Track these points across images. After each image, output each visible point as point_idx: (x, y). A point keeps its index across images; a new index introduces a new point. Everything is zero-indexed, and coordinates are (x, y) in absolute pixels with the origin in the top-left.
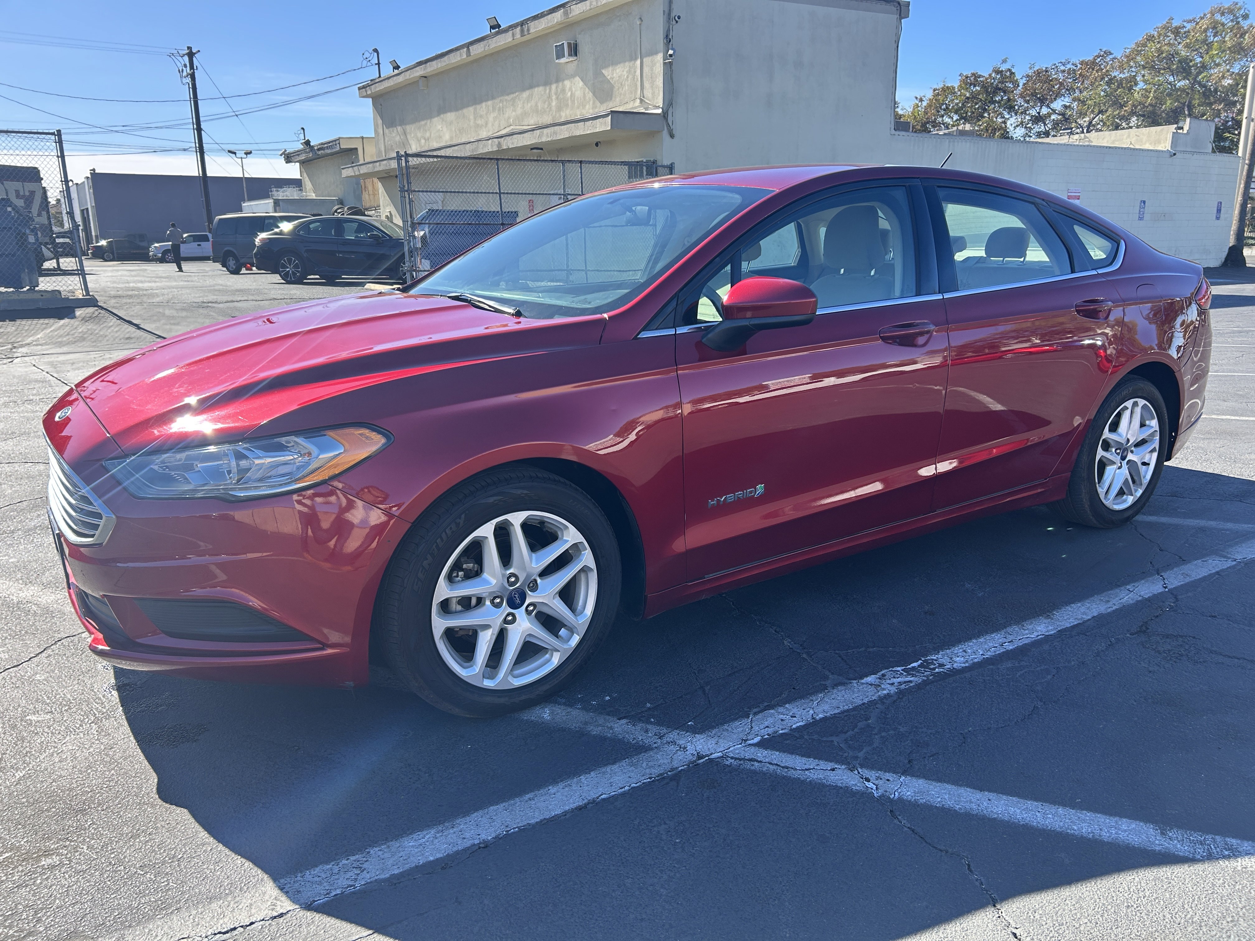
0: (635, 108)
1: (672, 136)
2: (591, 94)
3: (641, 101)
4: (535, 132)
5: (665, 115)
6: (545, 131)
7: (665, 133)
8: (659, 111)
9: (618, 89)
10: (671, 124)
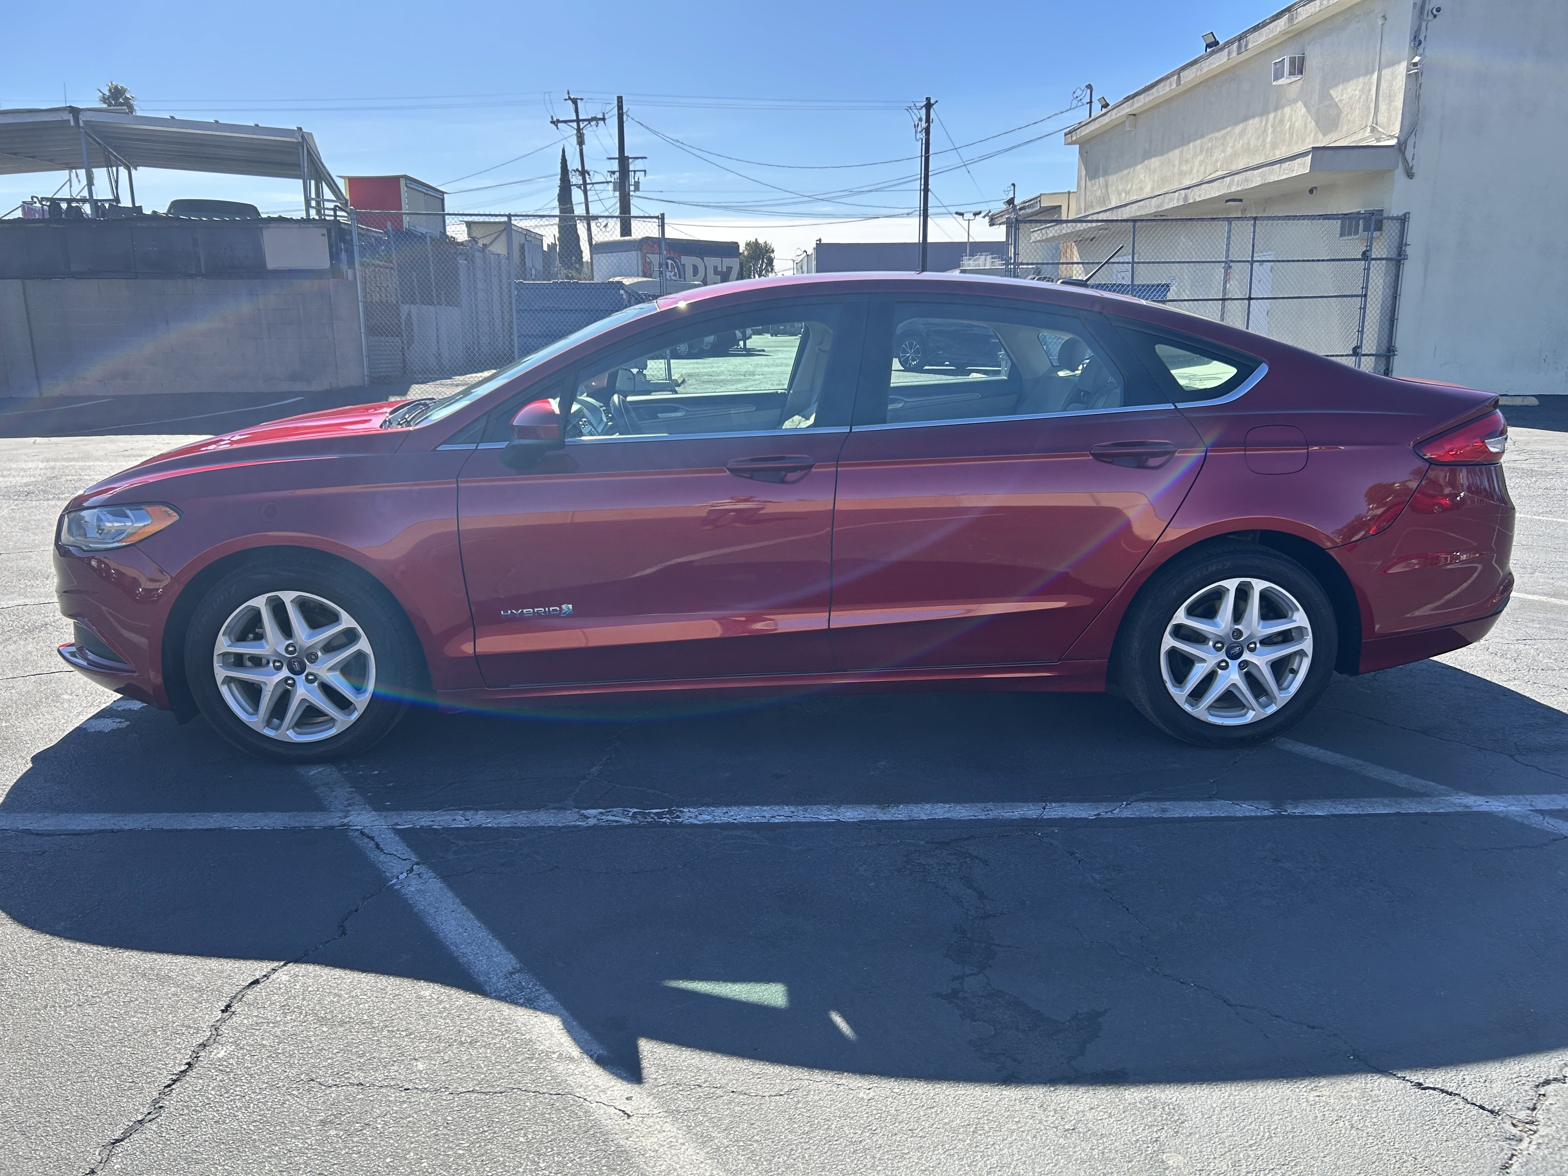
0: (1365, 139)
1: (1410, 175)
2: (1313, 123)
3: (1373, 130)
4: (1225, 179)
5: (1401, 147)
6: (1237, 178)
7: (1400, 172)
8: (1393, 142)
9: (1347, 114)
10: (1409, 159)
